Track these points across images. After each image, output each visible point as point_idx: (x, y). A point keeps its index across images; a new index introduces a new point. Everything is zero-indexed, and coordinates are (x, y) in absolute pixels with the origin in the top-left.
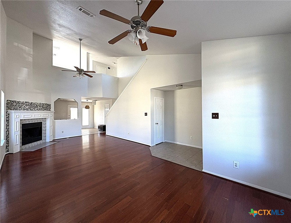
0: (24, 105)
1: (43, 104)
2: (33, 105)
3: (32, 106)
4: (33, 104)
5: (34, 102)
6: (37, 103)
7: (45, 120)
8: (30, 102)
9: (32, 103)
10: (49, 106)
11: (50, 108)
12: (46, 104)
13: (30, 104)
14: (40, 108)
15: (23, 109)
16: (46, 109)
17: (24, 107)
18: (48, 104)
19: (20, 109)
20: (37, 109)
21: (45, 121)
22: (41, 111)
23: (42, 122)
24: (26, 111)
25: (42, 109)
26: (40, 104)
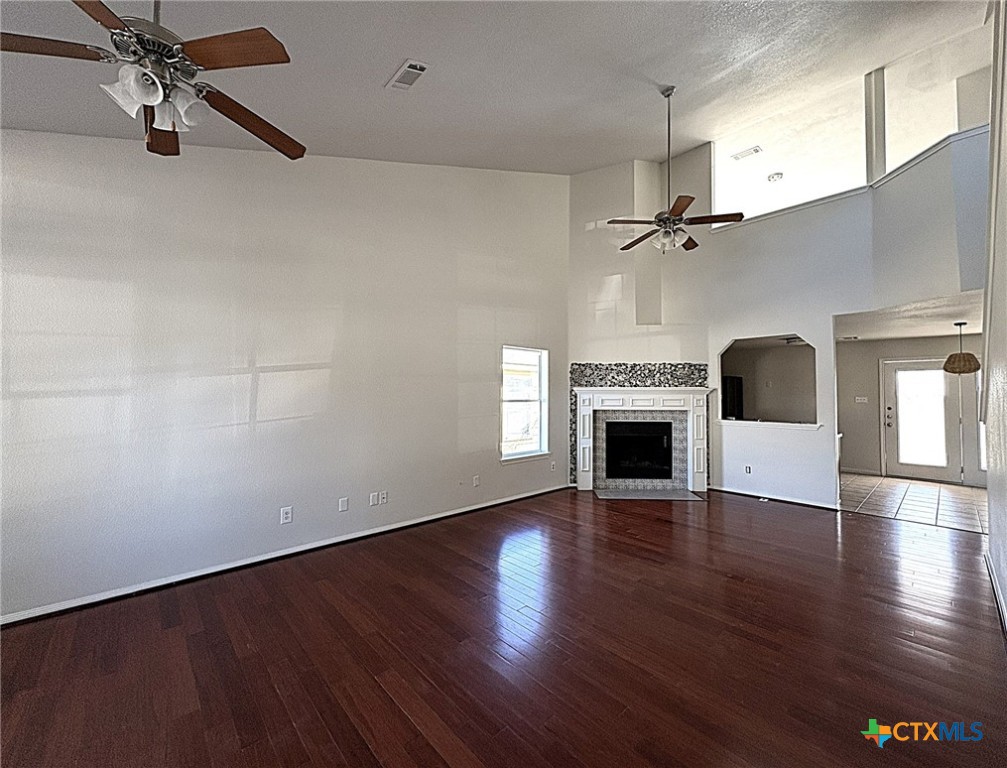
0: (614, 374)
1: (676, 366)
2: (639, 372)
3: (636, 375)
4: (638, 367)
5: (642, 363)
6: (653, 363)
7: (681, 416)
8: (630, 363)
9: (635, 365)
10: (700, 371)
11: (705, 379)
12: (687, 366)
13: (629, 369)
14: (662, 379)
15: (609, 383)
16: (686, 384)
17: (613, 377)
18: (695, 366)
19: (603, 383)
20: (653, 384)
21: (681, 421)
22: (668, 388)
23: (670, 423)
24: (617, 388)
25: (671, 382)
26: (662, 367)
